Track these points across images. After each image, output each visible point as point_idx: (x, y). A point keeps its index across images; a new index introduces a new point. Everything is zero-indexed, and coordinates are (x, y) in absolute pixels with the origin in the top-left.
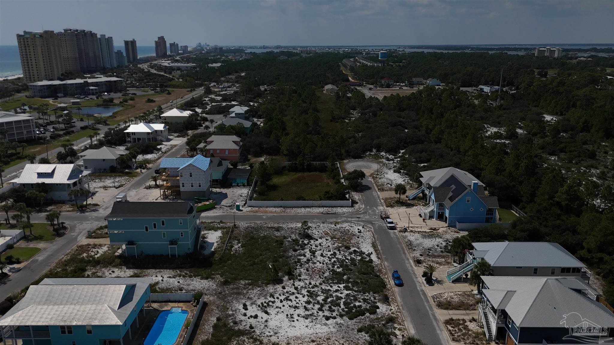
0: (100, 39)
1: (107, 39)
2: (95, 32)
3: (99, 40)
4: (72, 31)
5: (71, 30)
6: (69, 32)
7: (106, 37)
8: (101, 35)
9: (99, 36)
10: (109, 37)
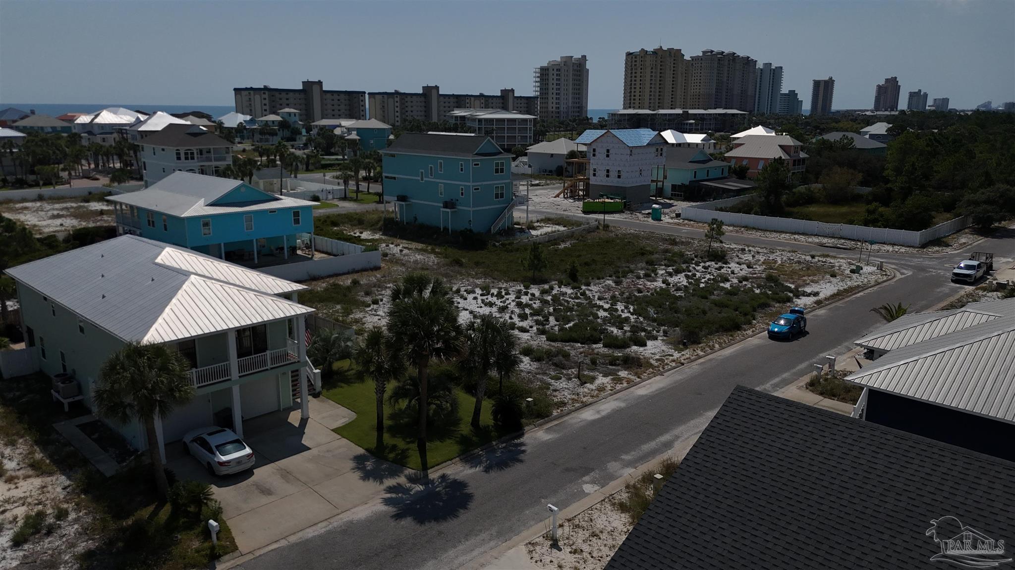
0: (762, 70)
1: (774, 70)
2: (755, 59)
3: (759, 71)
4: (713, 53)
5: (712, 51)
6: (709, 54)
7: (773, 67)
8: (765, 64)
9: (760, 65)
10: (776, 67)
